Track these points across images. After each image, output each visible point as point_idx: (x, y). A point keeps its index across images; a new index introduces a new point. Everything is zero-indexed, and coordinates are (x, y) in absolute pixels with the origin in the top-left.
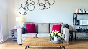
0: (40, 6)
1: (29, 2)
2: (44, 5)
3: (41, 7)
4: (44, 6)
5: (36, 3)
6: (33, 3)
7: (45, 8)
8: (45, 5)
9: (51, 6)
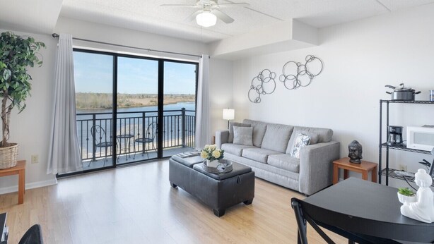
0: (287, 82)
1: (266, 74)
2: (296, 78)
3: (290, 83)
4: (297, 80)
5: (279, 73)
6: (273, 76)
7: (298, 85)
8: (299, 78)
9: (315, 79)
